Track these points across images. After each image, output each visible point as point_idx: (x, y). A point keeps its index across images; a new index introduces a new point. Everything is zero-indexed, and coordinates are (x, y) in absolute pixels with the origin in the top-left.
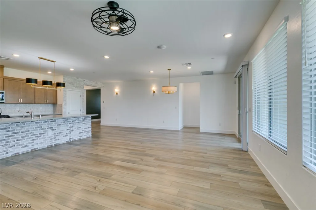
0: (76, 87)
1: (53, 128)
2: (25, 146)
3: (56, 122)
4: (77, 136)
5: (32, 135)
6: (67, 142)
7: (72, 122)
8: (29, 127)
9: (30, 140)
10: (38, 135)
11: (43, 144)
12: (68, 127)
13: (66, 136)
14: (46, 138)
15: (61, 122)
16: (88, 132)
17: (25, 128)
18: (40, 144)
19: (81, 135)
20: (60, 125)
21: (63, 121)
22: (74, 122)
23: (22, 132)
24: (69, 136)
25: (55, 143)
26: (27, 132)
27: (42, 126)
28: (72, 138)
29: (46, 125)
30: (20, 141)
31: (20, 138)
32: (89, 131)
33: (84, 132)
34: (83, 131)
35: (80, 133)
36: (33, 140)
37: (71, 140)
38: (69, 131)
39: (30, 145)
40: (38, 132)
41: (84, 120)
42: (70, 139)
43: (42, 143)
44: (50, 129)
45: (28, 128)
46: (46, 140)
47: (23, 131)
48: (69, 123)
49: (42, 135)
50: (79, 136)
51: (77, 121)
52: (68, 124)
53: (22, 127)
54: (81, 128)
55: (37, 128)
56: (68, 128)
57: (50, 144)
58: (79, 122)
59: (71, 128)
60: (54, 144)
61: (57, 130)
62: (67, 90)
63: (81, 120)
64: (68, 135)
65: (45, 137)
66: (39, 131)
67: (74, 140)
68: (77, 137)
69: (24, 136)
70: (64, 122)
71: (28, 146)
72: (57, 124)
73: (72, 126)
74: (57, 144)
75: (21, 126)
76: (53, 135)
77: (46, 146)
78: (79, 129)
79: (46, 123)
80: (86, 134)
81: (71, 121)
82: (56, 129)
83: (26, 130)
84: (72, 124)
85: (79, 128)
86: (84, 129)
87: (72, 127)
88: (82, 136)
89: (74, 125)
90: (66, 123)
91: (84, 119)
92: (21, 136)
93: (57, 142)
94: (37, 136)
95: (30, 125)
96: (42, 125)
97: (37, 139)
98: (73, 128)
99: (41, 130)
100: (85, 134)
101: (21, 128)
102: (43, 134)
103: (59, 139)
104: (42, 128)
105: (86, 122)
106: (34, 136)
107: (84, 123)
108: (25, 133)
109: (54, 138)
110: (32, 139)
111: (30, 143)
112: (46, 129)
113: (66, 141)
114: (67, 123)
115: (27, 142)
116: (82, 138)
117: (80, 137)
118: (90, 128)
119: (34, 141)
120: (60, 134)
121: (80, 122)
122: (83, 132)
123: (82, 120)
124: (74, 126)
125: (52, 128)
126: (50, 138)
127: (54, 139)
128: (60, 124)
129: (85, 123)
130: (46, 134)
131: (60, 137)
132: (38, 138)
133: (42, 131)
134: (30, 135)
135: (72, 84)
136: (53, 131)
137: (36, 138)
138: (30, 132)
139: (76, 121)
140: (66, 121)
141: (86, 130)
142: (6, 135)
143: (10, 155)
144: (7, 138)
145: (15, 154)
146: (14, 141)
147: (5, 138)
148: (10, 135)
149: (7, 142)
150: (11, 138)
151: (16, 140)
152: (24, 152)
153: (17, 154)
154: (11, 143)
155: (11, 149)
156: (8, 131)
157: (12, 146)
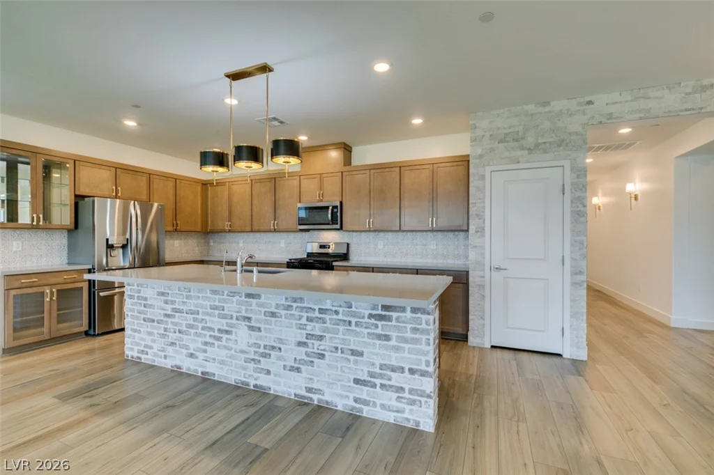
0: (535, 148)
1: (253, 324)
2: (191, 355)
3: (262, 300)
4: (339, 391)
5: (203, 328)
6: (296, 395)
7: (317, 314)
8: (199, 302)
9: (200, 340)
10: (216, 334)
11: (225, 368)
12: (304, 332)
13: (292, 369)
14: (233, 352)
15: (277, 306)
16: (407, 395)
17: (192, 302)
18: (219, 365)
19: (364, 396)
20: (273, 315)
21: (283, 302)
22: (327, 317)
23: (186, 313)
24: (304, 374)
25: (259, 383)
26: (194, 316)
27: (226, 305)
28: (318, 391)
29: (235, 305)
30: (184, 337)
31: (184, 328)
32: (411, 391)
33: (382, 386)
34: (372, 375)
35: (357, 381)
36: (206, 343)
37: (315, 397)
38: (303, 350)
39: (201, 355)
40: (217, 323)
41: (381, 318)
42: (309, 390)
43: (222, 362)
44: (243, 323)
45: (196, 302)
46: (231, 357)
47: (188, 308)
48: (305, 315)
49: (225, 336)
50: (352, 396)
51: (340, 317)
52: (304, 321)
53: (187, 297)
54: (361, 354)
55: (214, 309)
56: (304, 340)
57: (243, 379)
58: (353, 320)
59: (317, 343)
60: (255, 382)
61: (262, 333)
62: (488, 169)
63: (367, 313)
64: (303, 368)
65: (230, 344)
66: (216, 319)
67: (327, 402)
68: (341, 396)
69: (190, 325)
70: (289, 308)
71: (197, 358)
72: (263, 310)
73: (318, 333)
74: (261, 387)
75: (185, 294)
76: (252, 349)
77: (234, 378)
78: (352, 358)
79: (235, 299)
80: (394, 403)
81: (317, 308)
82: (259, 329)
83: (192, 308)
84: (318, 325)
85: (354, 353)
86: (382, 367)
87: (321, 338)
88: (366, 403)
89: (326, 330)
90: (293, 312)
91: (380, 312)
92: (184, 323)
93: (263, 381)
94: (212, 333)
95: (201, 296)
96: (224, 301)
97: (213, 344)
98: (326, 344)
99: (222, 318)
100: (389, 398)
101: (185, 300)
102: (227, 332)
103: (268, 372)
104: (226, 312)
105: (394, 334)
106: (208, 333)
107: (379, 337)
109: (253, 360)
110: (203, 340)
111: (199, 350)
112: (234, 321)
113: (293, 391)
114: (297, 313)
115: (195, 346)
116: (366, 412)
117: (356, 400)
118: (424, 374)
119: (208, 348)
120: (272, 353)
121: (357, 324)
122: (378, 382)
123: (371, 316)
124: (328, 336)
125: (249, 319)
126: (243, 356)
127: (252, 365)
128: (273, 310)
129: (387, 338)
130: (233, 337)
131: (272, 363)
132: (216, 343)
133: (224, 321)
134: (200, 325)
135: (516, 140)
136: (253, 333)
137: (211, 341)
139: (337, 312)
140: (295, 305)
141: (397, 379)
142: (165, 310)
143: (168, 364)
144: (165, 319)
145: (176, 366)
146: (175, 332)
147: (162, 318)
148: (169, 312)
149: (166, 330)
150: (170, 320)
151: (177, 328)
152: (189, 369)
153: (179, 367)
154: (171, 334)
155: (170, 349)
156: (166, 302)
157: (173, 344)
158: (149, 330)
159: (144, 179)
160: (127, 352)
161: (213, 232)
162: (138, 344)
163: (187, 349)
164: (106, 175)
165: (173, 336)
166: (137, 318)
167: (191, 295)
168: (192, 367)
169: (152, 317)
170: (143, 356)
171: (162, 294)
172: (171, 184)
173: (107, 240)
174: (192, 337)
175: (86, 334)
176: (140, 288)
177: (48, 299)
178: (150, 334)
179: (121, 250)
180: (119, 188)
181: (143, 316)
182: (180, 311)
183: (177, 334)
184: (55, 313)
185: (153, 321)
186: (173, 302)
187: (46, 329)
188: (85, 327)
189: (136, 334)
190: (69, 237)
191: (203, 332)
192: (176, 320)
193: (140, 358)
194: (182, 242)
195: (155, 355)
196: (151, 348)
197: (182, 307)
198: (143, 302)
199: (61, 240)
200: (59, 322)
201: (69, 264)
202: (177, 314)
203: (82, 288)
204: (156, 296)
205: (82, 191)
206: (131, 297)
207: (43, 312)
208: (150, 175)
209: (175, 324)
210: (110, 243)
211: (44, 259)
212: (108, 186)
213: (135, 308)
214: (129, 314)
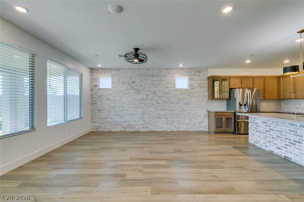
2: (279, 148)
5: (285, 139)
8: (283, 127)
9: (283, 143)
10: (292, 142)
11: (298, 158)
17: (279, 127)
18: (294, 155)
23: (276, 131)
26: (280, 133)
27: (298, 131)
30: (275, 140)
31: (275, 137)
39: (284, 149)
40: (293, 138)
43: (296, 155)
45: (281, 127)
47: (277, 129)
49: (298, 144)
53: (277, 125)
55: (291, 131)
65: (301, 148)
66: (292, 136)
69: (278, 136)
71: (282, 150)
75: (275, 124)
83: (279, 129)
94: (290, 141)
95: (284, 125)
96: (297, 129)
97: (291, 146)
101: (275, 126)
102: (299, 142)
104: (298, 134)
106: (288, 141)
108: (279, 133)
110: (285, 143)
111: (283, 147)
115: (281, 145)
119: (288, 147)
132: (293, 146)
133: (297, 137)
134: (283, 137)
137: (290, 144)
138: (283, 133)
142: (266, 129)
143: (268, 149)
144: (266, 132)
145: (271, 151)
146: (271, 138)
147: (264, 131)
148: (268, 130)
149: (266, 136)
150: (268, 133)
151: (272, 137)
152: (277, 153)
153: (273, 152)
154: (268, 138)
155: (268, 143)
156: (266, 126)
157: (269, 142)
158: (259, 135)
159: (251, 80)
160: (249, 141)
161: (283, 99)
162: (254, 139)
163: (276, 145)
164: (238, 80)
165: (269, 139)
166: (254, 130)
167: (278, 125)
168: (279, 153)
169: (260, 131)
170: (256, 144)
171: (265, 123)
172: (262, 80)
173: (240, 103)
174: (279, 141)
175: (233, 133)
176: (255, 119)
177: (224, 120)
178: (259, 136)
179: (244, 106)
180: (242, 85)
181: (256, 130)
182: (273, 130)
183: (272, 139)
184: (225, 125)
185: (260, 132)
186: (269, 126)
187: (223, 129)
188: (233, 131)
189: (253, 136)
190: (227, 102)
191: (285, 140)
192: (271, 133)
193: (255, 144)
194: (267, 104)
195: (261, 144)
196: (260, 142)
197: (273, 129)
198: (256, 125)
199: (225, 103)
200: (226, 127)
201: (227, 110)
202: (271, 131)
203: (232, 118)
204: (262, 123)
205: (232, 87)
206: (251, 122)
207: (222, 124)
208: (253, 78)
209: (271, 135)
210: (240, 104)
211: (221, 108)
212: (239, 85)
213: (253, 126)
214: (250, 128)
